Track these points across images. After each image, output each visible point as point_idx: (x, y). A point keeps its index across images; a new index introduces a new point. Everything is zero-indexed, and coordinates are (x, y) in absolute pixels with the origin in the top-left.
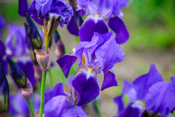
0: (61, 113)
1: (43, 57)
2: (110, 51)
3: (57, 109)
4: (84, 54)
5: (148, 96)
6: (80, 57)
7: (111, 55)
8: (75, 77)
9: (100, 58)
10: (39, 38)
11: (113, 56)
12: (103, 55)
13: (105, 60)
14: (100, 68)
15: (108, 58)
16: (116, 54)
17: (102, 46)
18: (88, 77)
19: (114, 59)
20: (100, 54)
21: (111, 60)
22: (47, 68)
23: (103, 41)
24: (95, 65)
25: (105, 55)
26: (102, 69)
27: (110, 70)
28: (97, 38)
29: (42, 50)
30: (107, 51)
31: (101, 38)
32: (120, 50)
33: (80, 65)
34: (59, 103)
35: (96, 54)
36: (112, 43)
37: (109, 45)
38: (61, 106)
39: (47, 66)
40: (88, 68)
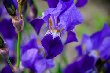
0: (34, 62)
1: (17, 21)
2: (72, 16)
3: (31, 59)
4: (51, 18)
5: (102, 48)
6: (47, 21)
7: (72, 19)
8: (44, 37)
9: (64, 22)
10: (13, 7)
11: (74, 20)
12: (66, 19)
13: (67, 24)
14: (64, 29)
15: (70, 22)
16: (77, 18)
17: (66, 12)
18: (54, 37)
19: (75, 22)
20: (64, 18)
21: (72, 23)
22: (21, 30)
23: (66, 7)
24: (60, 27)
25: (68, 19)
26: (65, 30)
27: (72, 30)
28: (61, 6)
29: (16, 16)
30: (69, 16)
31: (65, 4)
32: (80, 15)
33: (48, 27)
34: (33, 55)
35: (60, 19)
36: (73, 10)
37: (71, 11)
38: (34, 57)
39: (21, 28)
40: (54, 30)
